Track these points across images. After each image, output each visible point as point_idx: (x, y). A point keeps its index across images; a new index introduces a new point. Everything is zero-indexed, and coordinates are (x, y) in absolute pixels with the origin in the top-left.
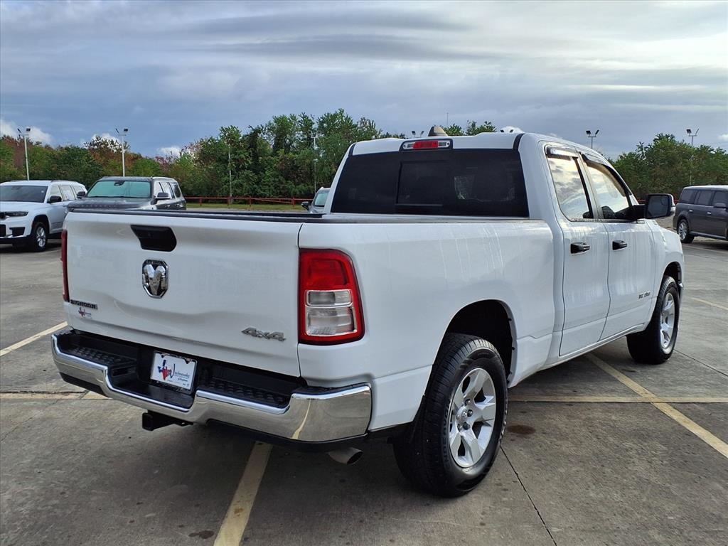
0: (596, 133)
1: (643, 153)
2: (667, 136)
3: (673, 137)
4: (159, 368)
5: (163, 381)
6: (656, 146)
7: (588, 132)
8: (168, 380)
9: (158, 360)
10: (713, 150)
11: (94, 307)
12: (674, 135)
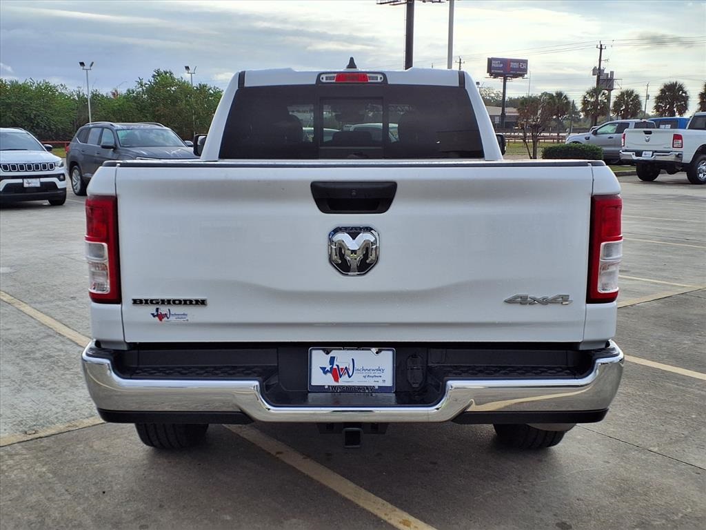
0: (91, 65)
1: (143, 90)
2: (166, 73)
3: (171, 74)
4: (323, 369)
5: (336, 384)
6: (156, 83)
7: (82, 64)
8: (344, 381)
9: (319, 359)
10: (210, 89)
11: (203, 302)
12: (172, 72)
